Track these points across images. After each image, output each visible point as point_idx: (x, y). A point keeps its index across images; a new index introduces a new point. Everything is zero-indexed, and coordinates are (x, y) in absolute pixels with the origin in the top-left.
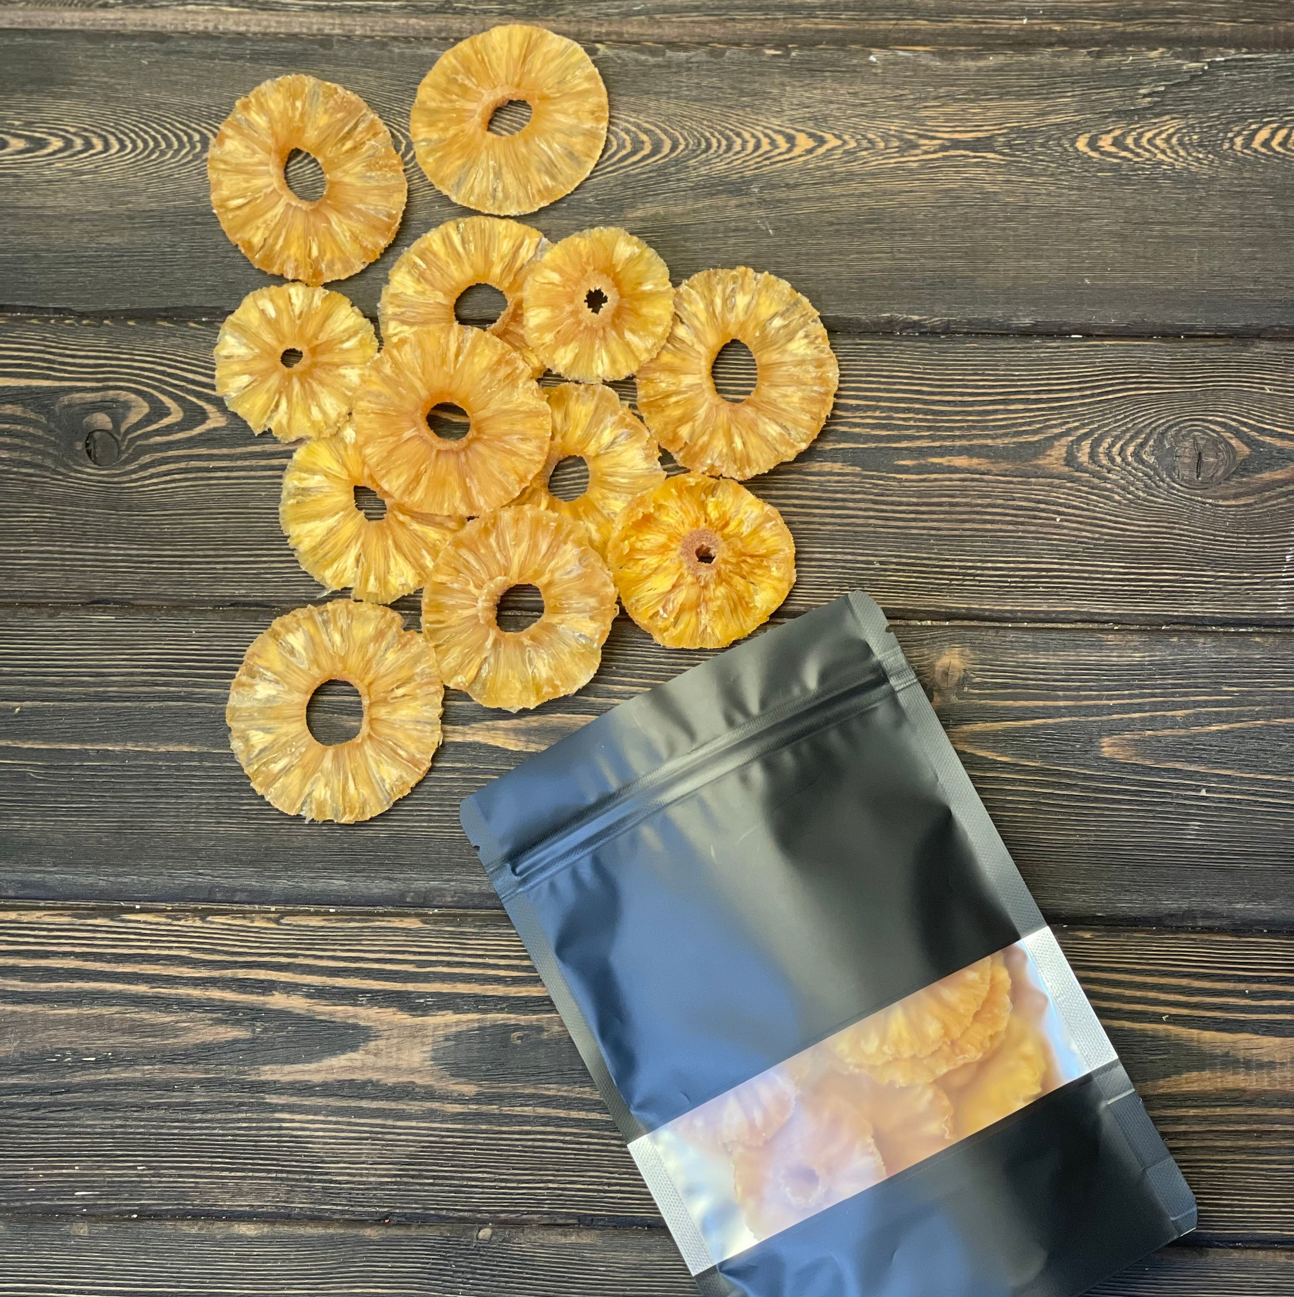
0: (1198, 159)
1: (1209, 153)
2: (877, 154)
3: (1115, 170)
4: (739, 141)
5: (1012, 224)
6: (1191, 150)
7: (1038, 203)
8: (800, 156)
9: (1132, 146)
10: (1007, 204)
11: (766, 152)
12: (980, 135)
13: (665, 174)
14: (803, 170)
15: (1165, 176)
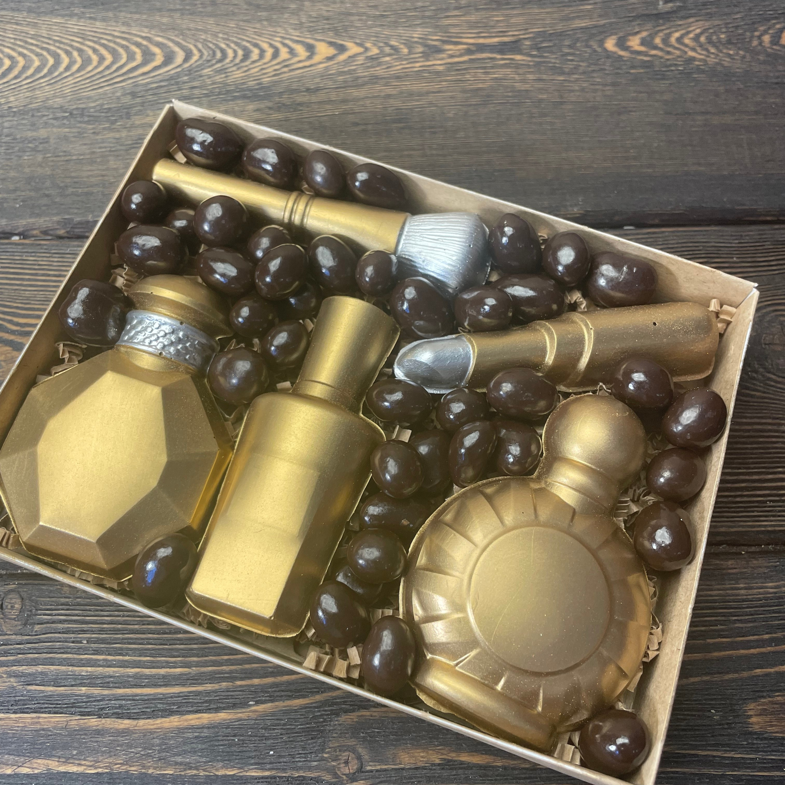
0: (729, 55)
1: (739, 49)
2: (400, 59)
3: (647, 67)
4: (256, 51)
5: (548, 119)
6: (721, 48)
7: (573, 99)
8: (321, 63)
9: (661, 45)
10: (541, 101)
11: (284, 61)
12: (506, 39)
13: (177, 83)
14: (323, 75)
15: (699, 70)
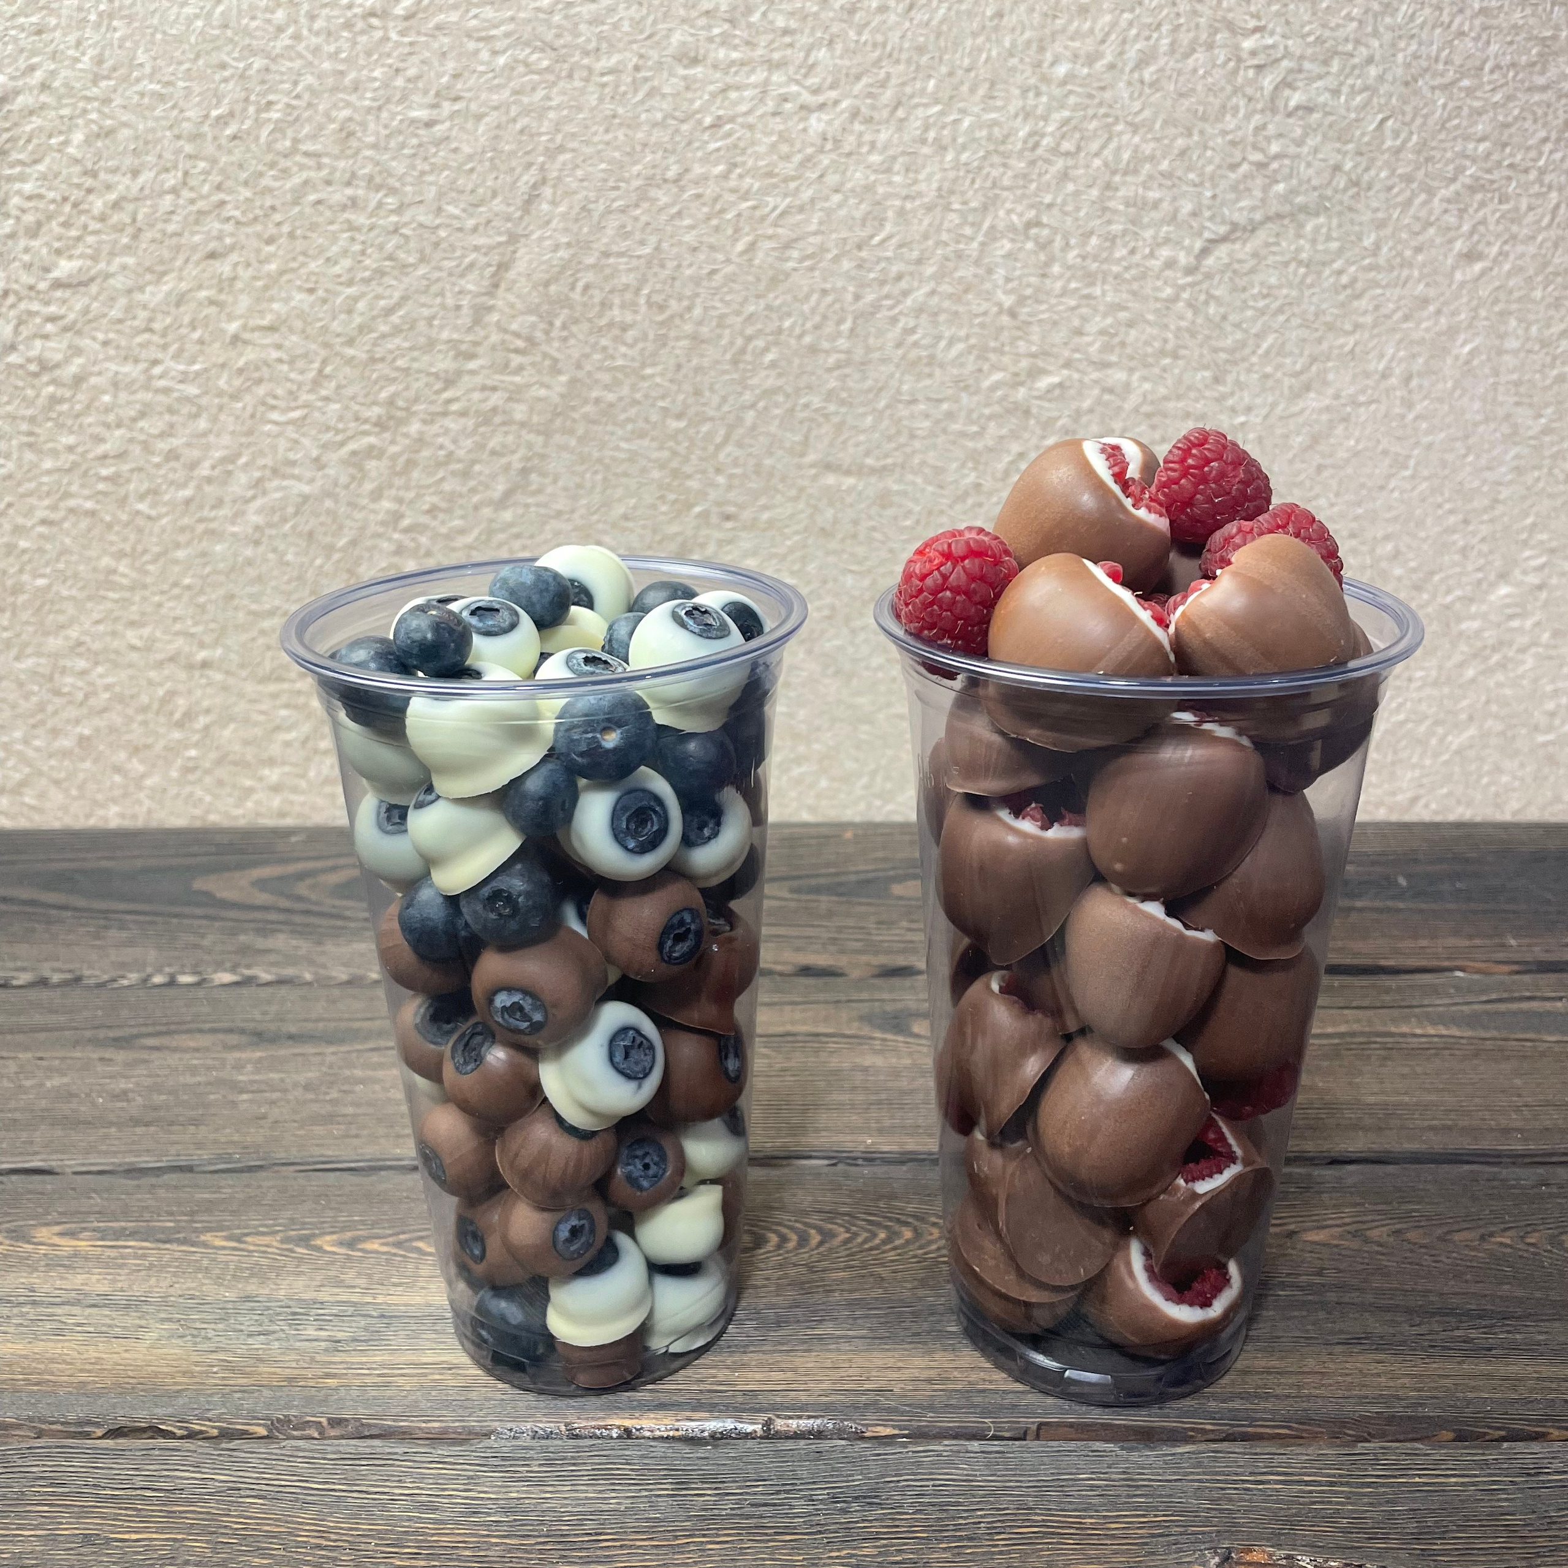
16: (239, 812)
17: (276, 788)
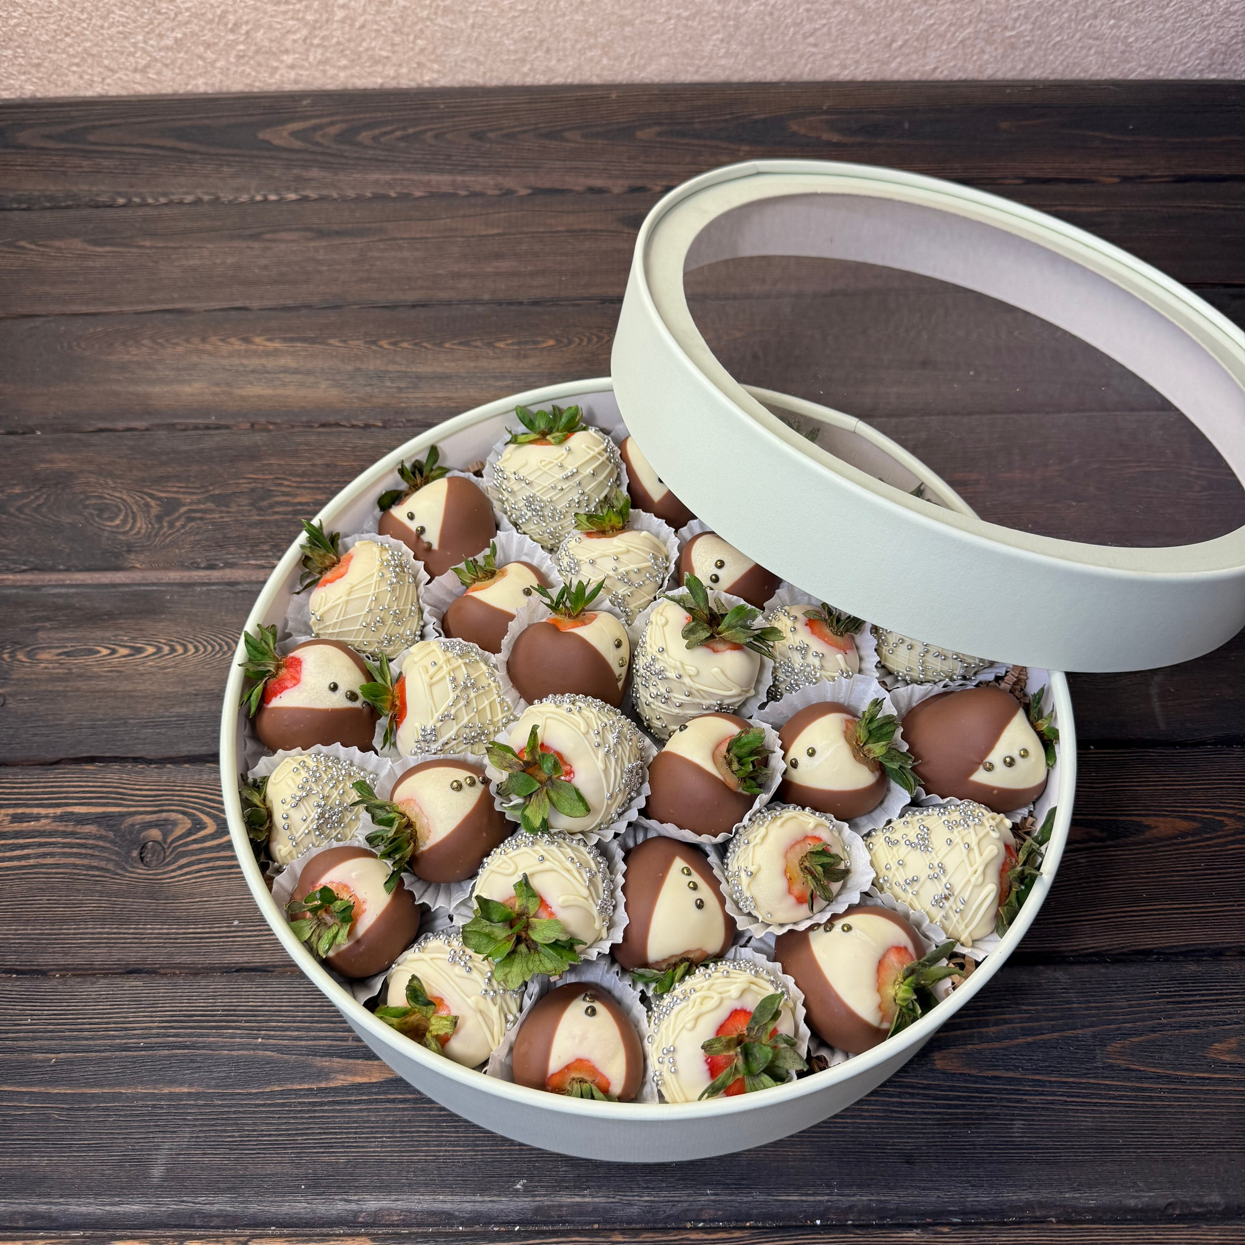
16: (272, 81)
17: (292, 67)
